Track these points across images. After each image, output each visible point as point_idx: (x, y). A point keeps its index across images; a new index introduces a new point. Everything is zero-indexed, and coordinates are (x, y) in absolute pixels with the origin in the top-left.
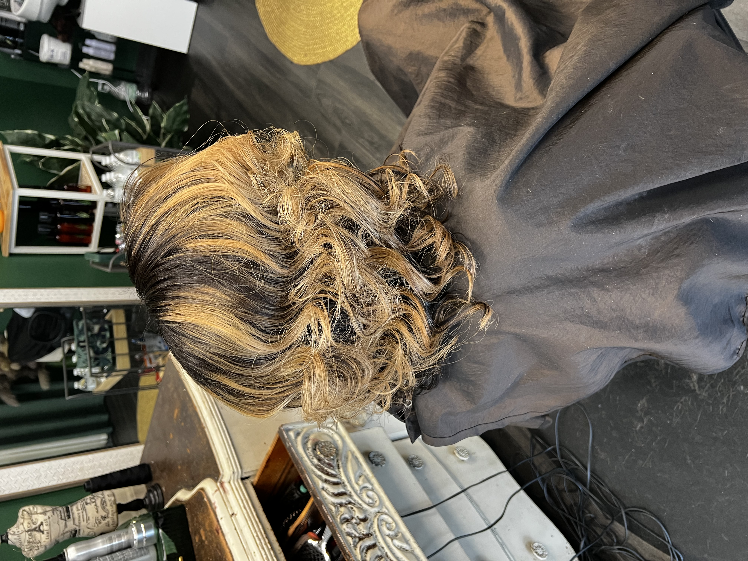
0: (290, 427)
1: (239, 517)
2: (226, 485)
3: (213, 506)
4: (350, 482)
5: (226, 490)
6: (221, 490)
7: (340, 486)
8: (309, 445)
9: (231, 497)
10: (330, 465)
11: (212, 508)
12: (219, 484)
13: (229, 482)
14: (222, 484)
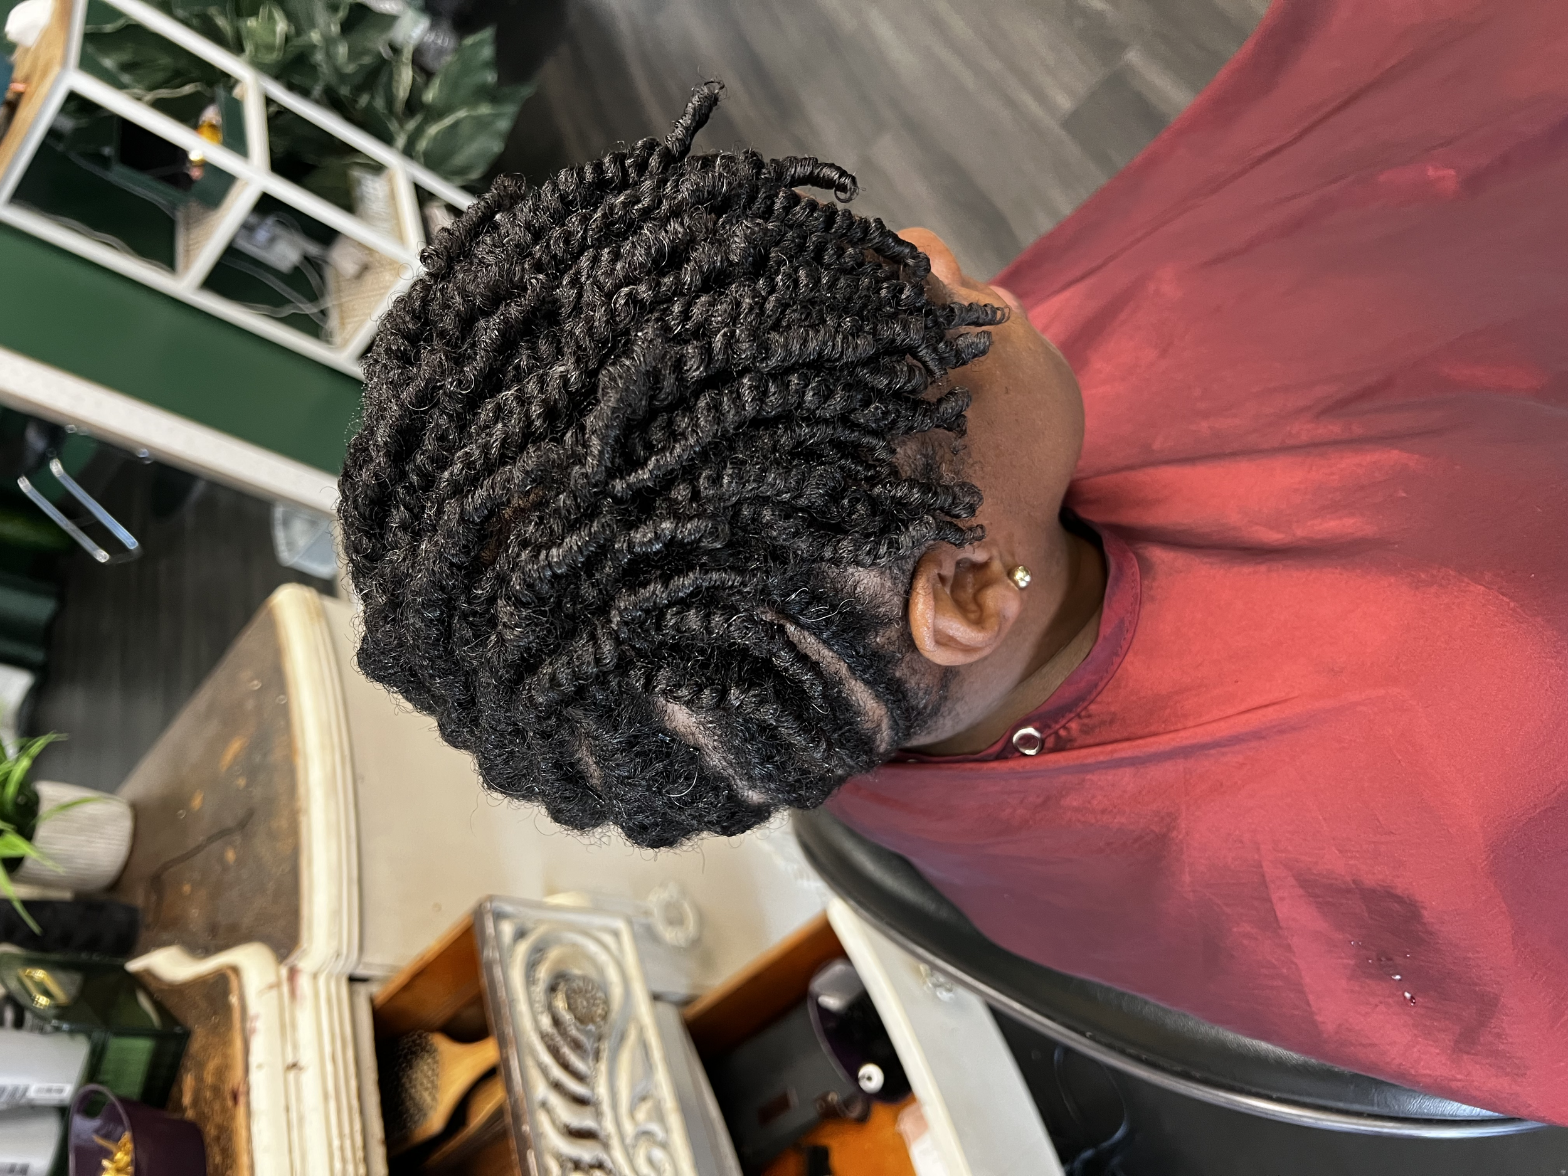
0: (508, 908)
1: (310, 1081)
2: (304, 983)
3: (248, 1025)
4: (615, 1106)
5: (298, 993)
6: (285, 989)
7: (588, 1110)
8: (543, 973)
9: (305, 1018)
10: (577, 1046)
11: (244, 1030)
12: (284, 971)
13: (315, 976)
14: (293, 973)
